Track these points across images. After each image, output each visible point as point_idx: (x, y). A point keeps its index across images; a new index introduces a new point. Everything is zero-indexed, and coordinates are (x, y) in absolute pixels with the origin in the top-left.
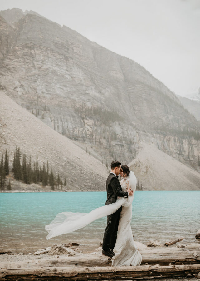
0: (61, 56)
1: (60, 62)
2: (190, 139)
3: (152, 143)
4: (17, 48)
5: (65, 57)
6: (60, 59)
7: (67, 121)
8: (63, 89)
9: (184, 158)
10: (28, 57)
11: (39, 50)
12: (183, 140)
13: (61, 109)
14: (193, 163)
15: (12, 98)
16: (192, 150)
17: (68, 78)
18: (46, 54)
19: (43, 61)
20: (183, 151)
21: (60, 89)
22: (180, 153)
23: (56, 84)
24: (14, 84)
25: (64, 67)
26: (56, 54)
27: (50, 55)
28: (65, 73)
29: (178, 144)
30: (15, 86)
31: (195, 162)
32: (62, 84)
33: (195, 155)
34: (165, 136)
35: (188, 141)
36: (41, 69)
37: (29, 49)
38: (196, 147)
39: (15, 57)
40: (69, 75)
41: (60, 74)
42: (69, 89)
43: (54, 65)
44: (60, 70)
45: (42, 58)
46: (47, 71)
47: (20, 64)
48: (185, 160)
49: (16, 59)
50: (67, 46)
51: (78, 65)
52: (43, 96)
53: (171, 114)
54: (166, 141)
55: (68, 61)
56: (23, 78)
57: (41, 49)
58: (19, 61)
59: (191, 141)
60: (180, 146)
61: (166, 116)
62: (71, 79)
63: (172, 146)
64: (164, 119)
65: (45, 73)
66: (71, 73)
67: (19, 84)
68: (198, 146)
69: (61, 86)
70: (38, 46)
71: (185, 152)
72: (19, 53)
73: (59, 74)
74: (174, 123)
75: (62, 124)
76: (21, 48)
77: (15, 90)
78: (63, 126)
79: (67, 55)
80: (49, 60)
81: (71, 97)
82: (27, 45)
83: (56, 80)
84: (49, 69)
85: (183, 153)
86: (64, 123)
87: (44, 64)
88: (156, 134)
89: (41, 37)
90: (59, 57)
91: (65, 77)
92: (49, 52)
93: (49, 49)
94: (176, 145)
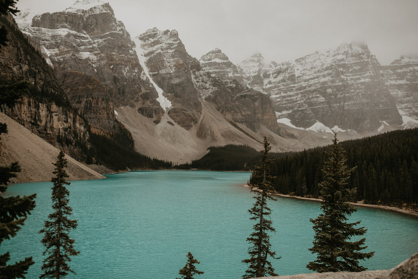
2: (50, 104)
9: (39, 129)
14: (51, 136)
16: (51, 120)
20: (39, 120)
22: (35, 122)
29: (34, 110)
31: (53, 136)
33: (55, 126)
35: (47, 107)
38: (56, 115)
48: (40, 133)
59: (50, 107)
60: (36, 112)
61: (18, 66)
63: (24, 112)
68: (59, 115)
71: (41, 121)
74: (29, 77)
85: (39, 123)
94: (31, 111)
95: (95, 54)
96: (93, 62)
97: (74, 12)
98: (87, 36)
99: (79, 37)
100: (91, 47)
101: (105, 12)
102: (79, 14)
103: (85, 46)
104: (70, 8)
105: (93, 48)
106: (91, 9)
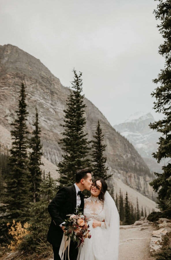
0: (48, 90)
1: (46, 96)
2: (145, 176)
3: (119, 178)
4: (8, 76)
5: (51, 92)
6: (47, 93)
7: (54, 154)
8: (47, 122)
10: (19, 86)
11: (29, 81)
12: (140, 177)
13: (48, 141)
15: (3, 127)
16: (147, 186)
17: (52, 111)
18: (35, 86)
19: (32, 93)
21: (44, 121)
22: (138, 188)
23: (41, 116)
24: (5, 112)
25: (49, 101)
26: (44, 87)
27: (38, 87)
28: (50, 107)
30: (6, 114)
32: (46, 117)
33: (149, 190)
34: (127, 172)
35: (144, 178)
36: (30, 101)
37: (20, 79)
38: (149, 183)
39: (5, 85)
40: (53, 109)
41: (46, 107)
42: (52, 122)
43: (41, 98)
44: (46, 103)
45: (31, 89)
46: (35, 103)
47: (11, 92)
49: (7, 87)
50: (50, 81)
51: (62, 101)
52: (31, 127)
53: (129, 153)
54: (128, 177)
55: (53, 96)
56: (13, 107)
57: (31, 81)
58: (10, 89)
59: (146, 178)
60: (138, 182)
61: (126, 155)
62: (54, 113)
64: (124, 157)
65: (33, 104)
66: (55, 107)
67: (10, 113)
69: (46, 118)
70: (28, 77)
72: (10, 81)
73: (44, 107)
75: (51, 157)
76: (13, 77)
77: (5, 118)
78: (51, 159)
79: (53, 90)
80: (37, 92)
81: (54, 131)
82: (18, 75)
83: (42, 112)
84: (37, 101)
86: (52, 156)
87: (33, 95)
88: (120, 170)
89: (29, 69)
90: (46, 91)
91: (50, 110)
92: (38, 84)
93: (38, 81)
94: (136, 181)
95: (146, 145)
96: (145, 149)
97: (131, 121)
98: (140, 134)
99: (135, 135)
100: (143, 140)
101: (149, 118)
102: (133, 122)
103: (139, 140)
104: (128, 120)
105: (144, 141)
106: (140, 118)
